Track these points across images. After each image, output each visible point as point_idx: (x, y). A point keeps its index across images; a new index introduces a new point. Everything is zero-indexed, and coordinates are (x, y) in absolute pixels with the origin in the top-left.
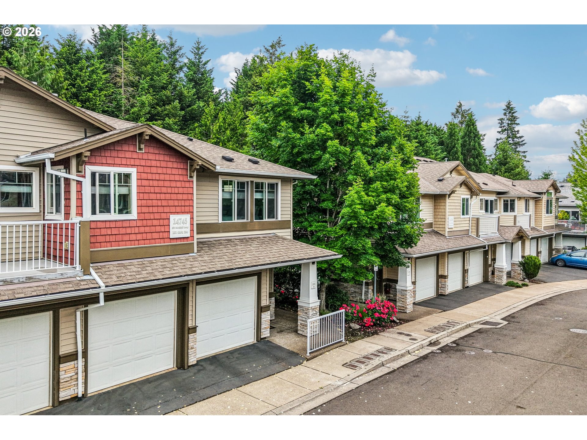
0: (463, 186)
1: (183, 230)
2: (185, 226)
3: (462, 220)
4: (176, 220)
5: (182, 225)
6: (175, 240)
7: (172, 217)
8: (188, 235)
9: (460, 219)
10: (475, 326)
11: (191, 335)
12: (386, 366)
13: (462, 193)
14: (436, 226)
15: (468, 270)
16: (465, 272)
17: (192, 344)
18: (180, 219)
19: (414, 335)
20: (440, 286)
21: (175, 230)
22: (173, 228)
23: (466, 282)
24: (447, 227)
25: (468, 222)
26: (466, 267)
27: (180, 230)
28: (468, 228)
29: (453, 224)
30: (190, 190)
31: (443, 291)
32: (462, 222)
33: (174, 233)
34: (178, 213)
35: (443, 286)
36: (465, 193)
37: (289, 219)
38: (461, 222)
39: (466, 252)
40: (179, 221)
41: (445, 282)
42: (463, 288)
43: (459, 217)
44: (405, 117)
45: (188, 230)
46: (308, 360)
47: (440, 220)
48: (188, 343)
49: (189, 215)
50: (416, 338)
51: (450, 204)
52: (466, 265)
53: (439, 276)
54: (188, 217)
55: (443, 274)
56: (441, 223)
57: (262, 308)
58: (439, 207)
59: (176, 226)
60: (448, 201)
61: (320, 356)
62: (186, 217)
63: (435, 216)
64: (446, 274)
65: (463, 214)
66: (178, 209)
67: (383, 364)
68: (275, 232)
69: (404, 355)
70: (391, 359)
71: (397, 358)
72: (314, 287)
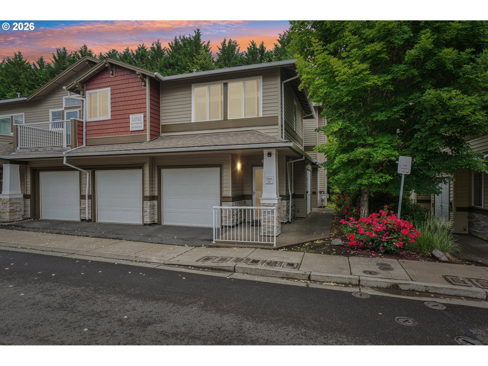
1: (139, 125)
2: (140, 122)
4: (134, 118)
5: (137, 122)
7: (131, 116)
8: (142, 128)
18: (136, 117)
21: (133, 125)
22: (132, 124)
27: (136, 125)
30: (144, 96)
33: (133, 127)
34: (136, 113)
40: (136, 119)
45: (143, 125)
49: (143, 114)
54: (142, 115)
59: (134, 122)
62: (140, 116)
66: (136, 111)
67: (234, 270)
68: (254, 129)
69: (294, 277)
70: (257, 270)
71: (273, 276)
72: (270, 182)
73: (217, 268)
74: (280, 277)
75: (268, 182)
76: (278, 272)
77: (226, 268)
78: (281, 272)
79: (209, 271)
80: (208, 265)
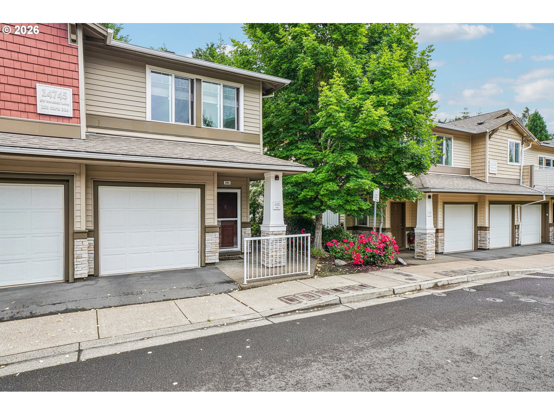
0: (510, 129)
1: (61, 106)
2: (62, 101)
3: (509, 167)
4: (47, 92)
5: (57, 100)
6: (48, 118)
7: (41, 87)
8: (70, 114)
9: (506, 166)
10: (517, 275)
11: (78, 240)
12: (345, 304)
13: (510, 136)
14: (474, 172)
15: (518, 226)
16: (515, 228)
17: (78, 252)
18: (54, 92)
19: (415, 276)
20: (479, 239)
21: (46, 104)
22: (42, 101)
23: (517, 239)
24: (487, 171)
25: (518, 171)
26: (516, 222)
27: (55, 106)
28: (518, 178)
29: (496, 170)
30: (73, 59)
31: (482, 245)
32: (510, 170)
33: (45, 108)
34: (52, 84)
35: (482, 239)
36: (513, 137)
37: (258, 133)
38: (507, 170)
39: (516, 205)
40: (53, 94)
41: (486, 234)
42: (513, 246)
43: (505, 162)
44: (464, 113)
45: (70, 108)
46: (242, 289)
47: (478, 165)
48: (74, 251)
49: (71, 90)
50: (416, 279)
51: (491, 146)
52: (516, 219)
53: (478, 227)
54: (68, 91)
55: (483, 226)
56: (481, 168)
57: (206, 227)
58: (477, 151)
59: (47, 99)
60: (488, 142)
61: (263, 287)
62: (64, 91)
63: (473, 160)
64: (487, 226)
65: (511, 160)
66: (52, 79)
67: (340, 301)
68: (235, 145)
69: (385, 295)
70: (358, 296)
71: (371, 298)
72: (278, 208)
73: (324, 304)
74: (376, 298)
75: (276, 208)
76: (374, 293)
77: (332, 302)
78: (375, 293)
79: (320, 310)
80: (315, 304)
